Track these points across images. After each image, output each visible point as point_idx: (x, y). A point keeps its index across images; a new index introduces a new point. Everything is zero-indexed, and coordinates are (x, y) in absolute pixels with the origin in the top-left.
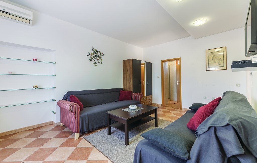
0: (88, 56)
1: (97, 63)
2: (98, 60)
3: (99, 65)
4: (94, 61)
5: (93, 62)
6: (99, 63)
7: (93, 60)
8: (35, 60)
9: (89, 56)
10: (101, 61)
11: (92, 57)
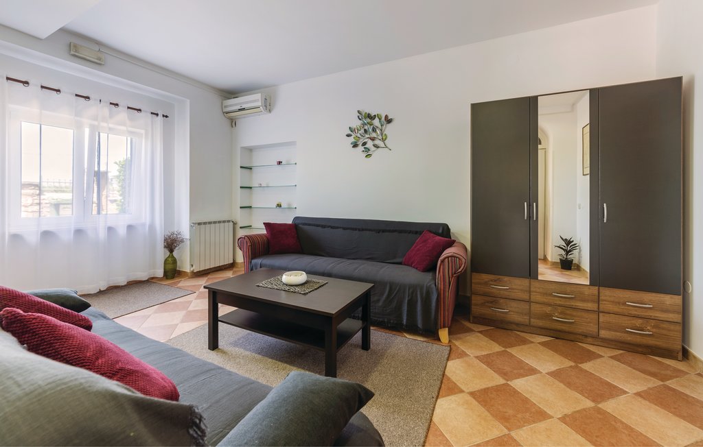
0: (348, 136)
1: (373, 148)
2: (373, 139)
3: (377, 154)
4: (364, 144)
5: (361, 148)
6: (376, 146)
7: (360, 143)
8: (280, 163)
9: (351, 135)
10: (383, 140)
11: (359, 135)
